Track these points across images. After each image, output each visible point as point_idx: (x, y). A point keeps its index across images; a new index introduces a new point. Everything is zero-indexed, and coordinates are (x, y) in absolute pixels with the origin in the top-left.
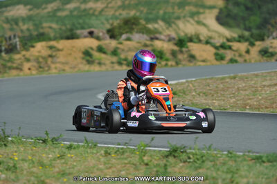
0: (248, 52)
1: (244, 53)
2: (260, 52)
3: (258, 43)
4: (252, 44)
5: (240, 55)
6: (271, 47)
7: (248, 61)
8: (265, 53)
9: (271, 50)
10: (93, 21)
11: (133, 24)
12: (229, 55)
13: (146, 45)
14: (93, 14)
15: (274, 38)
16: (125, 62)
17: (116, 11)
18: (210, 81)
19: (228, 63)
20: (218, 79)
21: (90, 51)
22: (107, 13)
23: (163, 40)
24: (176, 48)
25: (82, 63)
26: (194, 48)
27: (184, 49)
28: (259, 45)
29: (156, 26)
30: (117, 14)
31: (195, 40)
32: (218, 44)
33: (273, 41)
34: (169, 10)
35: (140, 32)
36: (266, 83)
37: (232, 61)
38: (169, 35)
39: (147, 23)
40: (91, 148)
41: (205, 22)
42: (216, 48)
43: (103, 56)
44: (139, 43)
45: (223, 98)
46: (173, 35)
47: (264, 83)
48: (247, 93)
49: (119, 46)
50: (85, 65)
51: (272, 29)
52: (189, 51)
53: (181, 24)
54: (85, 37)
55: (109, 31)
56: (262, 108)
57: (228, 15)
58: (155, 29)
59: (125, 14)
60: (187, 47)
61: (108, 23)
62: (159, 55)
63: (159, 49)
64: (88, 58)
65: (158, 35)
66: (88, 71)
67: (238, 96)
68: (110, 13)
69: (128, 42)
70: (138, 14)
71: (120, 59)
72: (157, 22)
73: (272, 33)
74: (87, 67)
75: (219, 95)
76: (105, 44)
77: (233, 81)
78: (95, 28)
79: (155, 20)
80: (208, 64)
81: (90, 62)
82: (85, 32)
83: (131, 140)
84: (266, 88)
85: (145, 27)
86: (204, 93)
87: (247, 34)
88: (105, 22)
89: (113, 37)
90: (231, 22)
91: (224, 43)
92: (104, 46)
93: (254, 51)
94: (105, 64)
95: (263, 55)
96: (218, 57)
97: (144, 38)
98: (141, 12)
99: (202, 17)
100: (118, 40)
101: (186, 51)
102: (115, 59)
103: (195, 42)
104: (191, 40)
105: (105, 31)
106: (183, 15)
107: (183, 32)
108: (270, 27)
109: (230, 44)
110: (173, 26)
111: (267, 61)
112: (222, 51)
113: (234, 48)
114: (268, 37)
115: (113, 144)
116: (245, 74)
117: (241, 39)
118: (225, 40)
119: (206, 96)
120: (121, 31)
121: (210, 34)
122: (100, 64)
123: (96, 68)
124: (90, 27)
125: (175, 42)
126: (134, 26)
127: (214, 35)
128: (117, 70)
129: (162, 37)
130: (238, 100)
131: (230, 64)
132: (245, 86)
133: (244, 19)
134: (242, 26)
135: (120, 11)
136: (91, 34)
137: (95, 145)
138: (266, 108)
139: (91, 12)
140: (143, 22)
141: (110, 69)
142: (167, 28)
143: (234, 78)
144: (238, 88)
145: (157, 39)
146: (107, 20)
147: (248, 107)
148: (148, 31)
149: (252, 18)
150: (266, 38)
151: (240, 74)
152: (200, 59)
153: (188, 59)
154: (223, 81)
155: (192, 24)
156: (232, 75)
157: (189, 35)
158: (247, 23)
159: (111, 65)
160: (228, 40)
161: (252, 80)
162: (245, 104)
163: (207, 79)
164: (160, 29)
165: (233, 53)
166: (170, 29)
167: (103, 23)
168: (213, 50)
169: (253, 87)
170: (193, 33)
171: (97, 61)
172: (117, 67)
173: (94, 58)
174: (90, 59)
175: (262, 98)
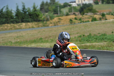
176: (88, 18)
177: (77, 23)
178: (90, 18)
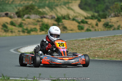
0: (97, 25)
1: (94, 26)
2: (104, 25)
3: (102, 20)
4: (99, 21)
5: (93, 27)
6: (110, 22)
7: (97, 30)
8: (107, 25)
9: (110, 24)
10: (8, 7)
11: (31, 9)
12: (86, 26)
13: (38, 21)
14: (8, 3)
15: (112, 17)
16: (26, 31)
17: (21, 1)
18: (75, 42)
19: (85, 31)
20: (79, 41)
21: (6, 24)
22: (16, 3)
23: (48, 18)
24: (55, 23)
25: (1, 31)
26: (66, 22)
27: (60, 23)
28: (103, 21)
29: (44, 10)
30: (22, 3)
31: (67, 18)
32: (80, 21)
33: (111, 18)
34: (52, 1)
35: (35, 14)
36: (107, 43)
37: (88, 30)
38: (51, 16)
39: (39, 8)
40: (6, 80)
41: (72, 7)
42: (79, 23)
43: (13, 27)
44: (35, 20)
45: (82, 51)
46: (54, 15)
47: (106, 43)
48: (96, 48)
49: (23, 22)
50: (3, 32)
51: (111, 12)
52: (63, 24)
53: (58, 9)
54: (3, 16)
55: (17, 13)
56: (105, 57)
57: (86, 4)
58: (44, 12)
59: (26, 3)
60: (62, 22)
61: (17, 8)
62: (46, 27)
63: (46, 24)
64: (5, 28)
65: (45, 16)
66: (5, 36)
67: (91, 50)
68: (18, 3)
69: (28, 20)
70: (34, 3)
71: (24, 29)
72: (44, 8)
73: (111, 14)
74: (4, 34)
75: (80, 49)
76: (15, 21)
77: (88, 41)
78: (9, 11)
79: (43, 7)
80: (74, 32)
81: (6, 31)
82: (3, 14)
83: (28, 75)
84: (107, 46)
85: (38, 11)
86: (72, 49)
87: (96, 14)
88: (15, 8)
89: (19, 16)
90: (87, 8)
91: (83, 20)
92: (14, 22)
93: (101, 24)
94: (15, 32)
95: (105, 27)
96: (80, 28)
97: (37, 17)
98: (36, 2)
99: (70, 5)
100: (22, 18)
101: (62, 25)
102: (20, 29)
103: (66, 19)
104: (64, 18)
105: (15, 13)
106: (60, 3)
107: (60, 13)
108: (109, 10)
109: (87, 20)
110: (54, 10)
111: (108, 30)
112: (82, 25)
113: (89, 23)
114: (109, 16)
115: (18, 78)
116: (95, 37)
117: (93, 18)
118: (84, 18)
119: (73, 50)
120: (24, 13)
121: (75, 15)
122: (12, 32)
123: (9, 34)
124: (6, 11)
125: (55, 19)
126: (31, 10)
127: (77, 15)
128: (21, 35)
129: (48, 16)
130: (91, 53)
131: (87, 32)
132: (95, 44)
133: (95, 6)
134: (94, 10)
135: (24, 2)
136: (7, 15)
137: (9, 79)
138: (107, 57)
139: (7, 2)
140: (36, 7)
141: (18, 35)
142: (51, 11)
143: (89, 40)
144: (91, 46)
145: (45, 17)
146: (16, 7)
147: (96, 56)
148: (40, 13)
149: (99, 5)
150: (107, 17)
151: (92, 38)
152: (70, 29)
153: (63, 29)
154: (82, 42)
155: (65, 9)
156: (87, 38)
157: (63, 16)
158: (97, 8)
159: (19, 33)
160: (86, 18)
161: (98, 41)
162: (95, 55)
163: (73, 40)
164: (47, 12)
165: (88, 25)
166: (53, 12)
167: (13, 9)
168: (77, 24)
169: (100, 45)
170: (66, 14)
171: (10, 30)
172: (22, 34)
173: (9, 28)
174: (6, 29)
175: (105, 51)
176: (34, 24)
177: (16, 31)
178: (36, 25)
